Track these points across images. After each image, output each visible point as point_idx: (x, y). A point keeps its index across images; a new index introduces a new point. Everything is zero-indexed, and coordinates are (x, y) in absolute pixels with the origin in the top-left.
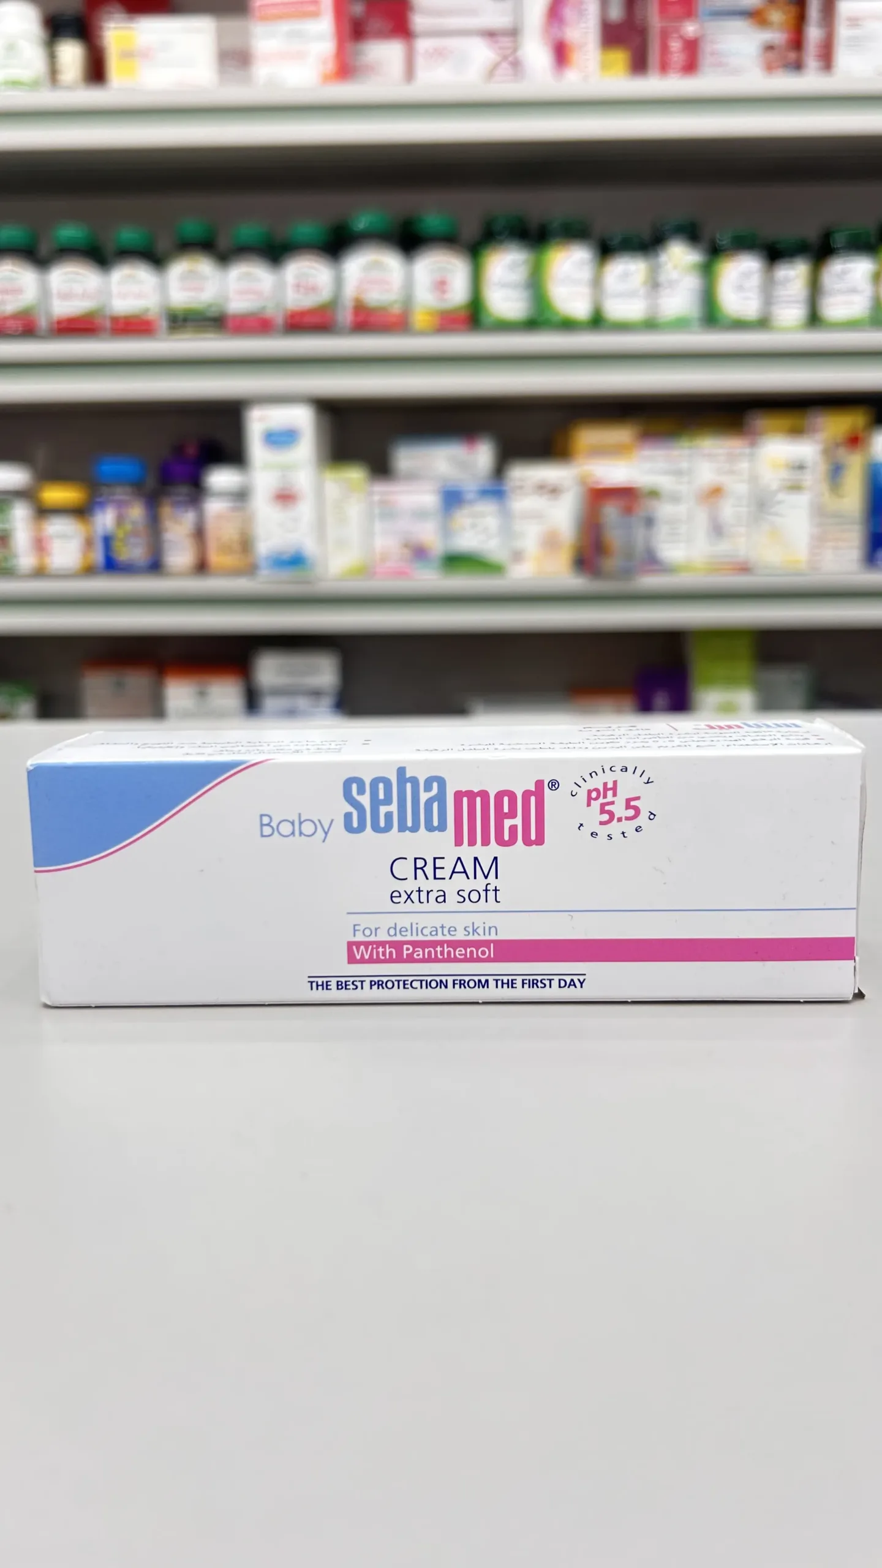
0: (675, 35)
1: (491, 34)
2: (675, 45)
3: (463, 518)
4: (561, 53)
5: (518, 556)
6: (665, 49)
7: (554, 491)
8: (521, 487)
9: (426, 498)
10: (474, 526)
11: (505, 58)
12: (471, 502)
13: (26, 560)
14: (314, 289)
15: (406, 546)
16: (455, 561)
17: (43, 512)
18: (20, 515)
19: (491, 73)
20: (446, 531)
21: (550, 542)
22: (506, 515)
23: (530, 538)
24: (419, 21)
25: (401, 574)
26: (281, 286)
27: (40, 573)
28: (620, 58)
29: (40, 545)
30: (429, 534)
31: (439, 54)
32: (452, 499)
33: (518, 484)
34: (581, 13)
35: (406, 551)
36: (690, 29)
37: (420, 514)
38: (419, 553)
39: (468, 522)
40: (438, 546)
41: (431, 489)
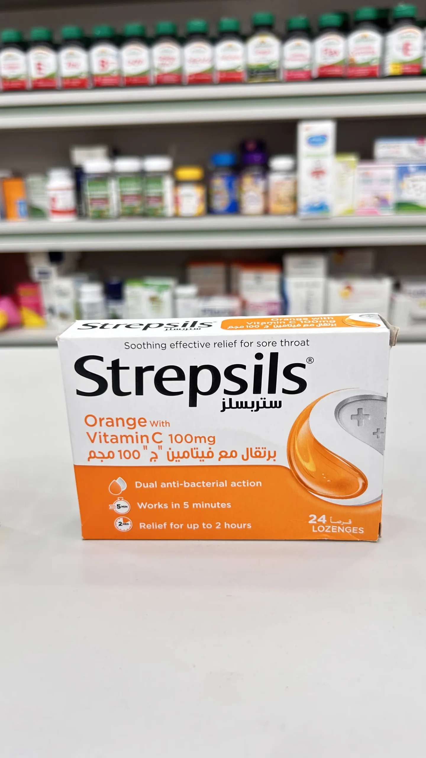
3: (407, 181)
9: (390, 172)
10: (414, 186)
12: (413, 174)
13: (170, 210)
14: (336, 52)
15: (378, 197)
16: (402, 206)
17: (178, 183)
18: (168, 183)
20: (399, 190)
25: (372, 213)
26: (313, 52)
27: (176, 216)
29: (176, 201)
30: (389, 191)
35: (376, 200)
37: (386, 180)
38: (383, 201)
39: (411, 184)
40: (392, 197)
41: (392, 166)
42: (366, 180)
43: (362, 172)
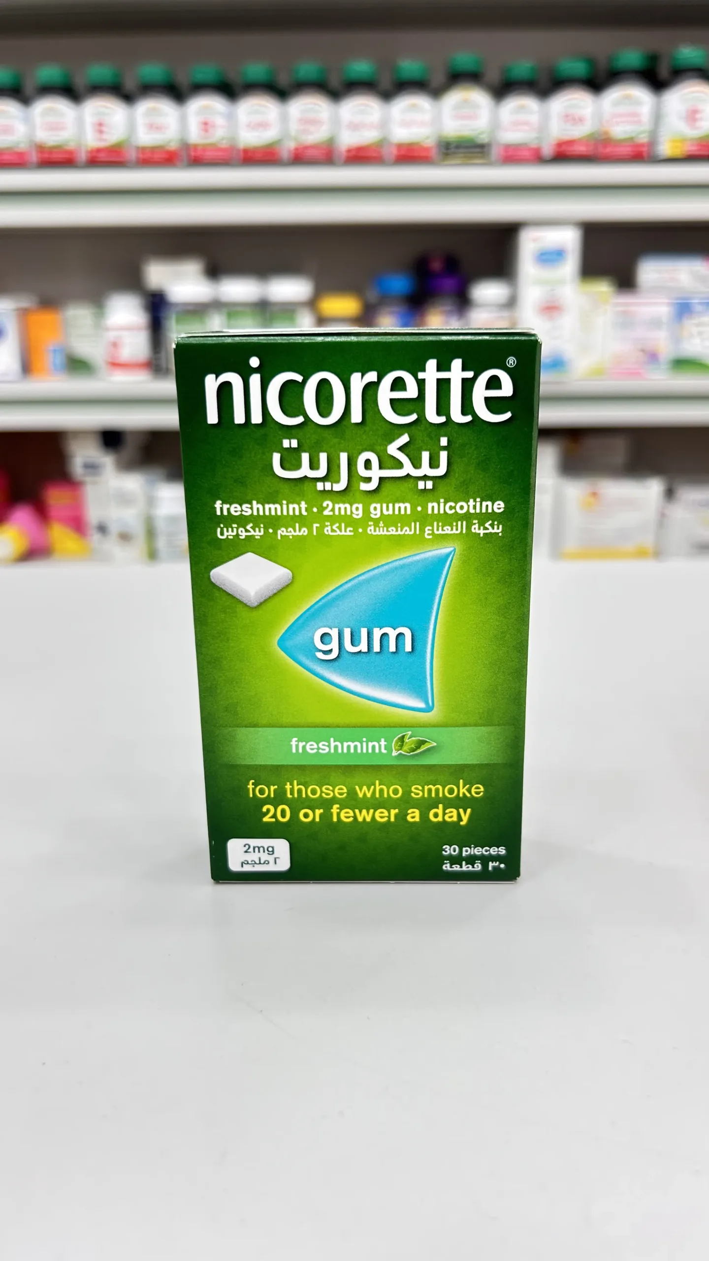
3: (690, 325)
9: (662, 309)
10: (700, 334)
12: (698, 313)
14: (581, 120)
16: (682, 364)
17: (322, 320)
18: (306, 321)
20: (677, 339)
25: (634, 374)
26: (546, 118)
30: (661, 341)
32: (684, 309)
35: (640, 354)
37: (655, 323)
38: (652, 357)
39: (695, 330)
41: (666, 301)
42: (626, 321)
43: (620, 309)
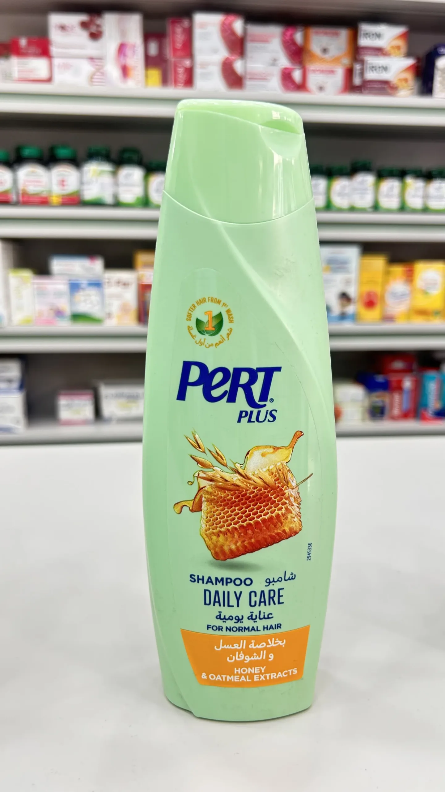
0: (180, 65)
1: (91, 59)
2: (181, 71)
3: (80, 296)
4: (125, 71)
5: (109, 315)
6: (176, 72)
7: (126, 284)
8: (108, 282)
9: (61, 286)
10: (85, 301)
11: (98, 70)
12: (83, 289)
15: (51, 309)
16: (77, 317)
19: (91, 78)
20: (72, 302)
21: (124, 309)
22: (103, 296)
23: (115, 306)
24: (54, 50)
25: (49, 322)
28: (155, 74)
30: (64, 305)
31: (66, 67)
32: (74, 287)
33: (107, 281)
34: (134, 52)
35: (52, 312)
36: (187, 63)
37: (59, 294)
38: (59, 313)
39: (82, 298)
40: (67, 310)
41: (64, 282)
42: (41, 293)
43: (35, 286)
